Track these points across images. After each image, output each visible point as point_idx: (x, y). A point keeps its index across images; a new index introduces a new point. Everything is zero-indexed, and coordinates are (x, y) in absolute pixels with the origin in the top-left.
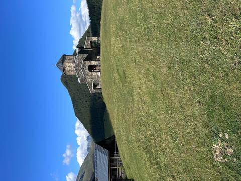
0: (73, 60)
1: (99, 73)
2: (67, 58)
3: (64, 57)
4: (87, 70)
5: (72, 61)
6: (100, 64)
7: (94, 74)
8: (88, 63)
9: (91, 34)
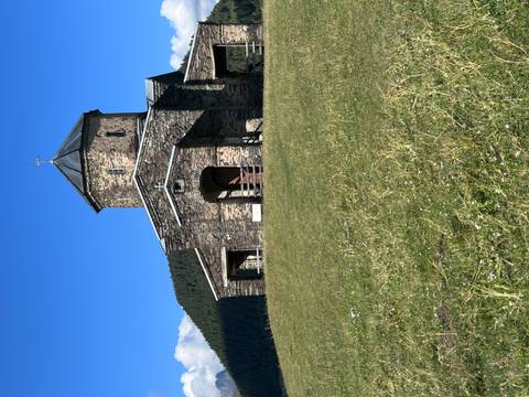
0: (129, 136)
1: (257, 208)
2: (102, 131)
3: (90, 123)
4: (195, 195)
5: (124, 142)
6: (259, 159)
7: (231, 212)
8: (200, 159)
9: (234, 15)
